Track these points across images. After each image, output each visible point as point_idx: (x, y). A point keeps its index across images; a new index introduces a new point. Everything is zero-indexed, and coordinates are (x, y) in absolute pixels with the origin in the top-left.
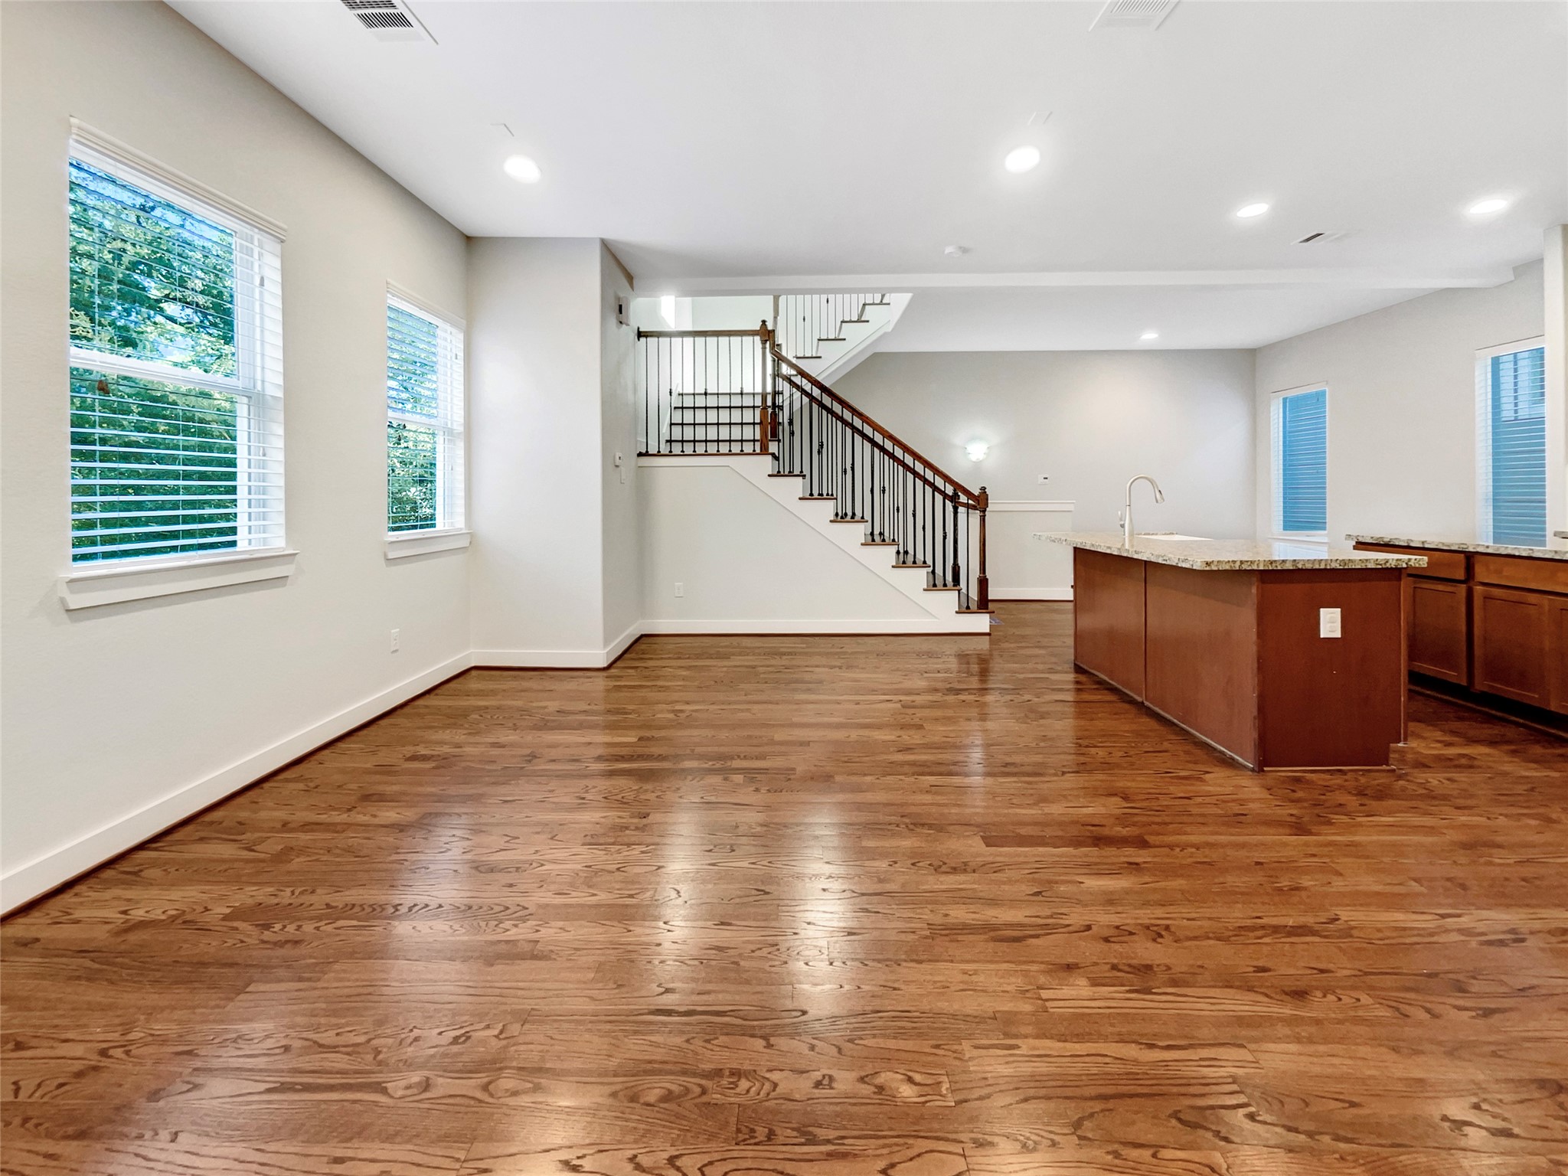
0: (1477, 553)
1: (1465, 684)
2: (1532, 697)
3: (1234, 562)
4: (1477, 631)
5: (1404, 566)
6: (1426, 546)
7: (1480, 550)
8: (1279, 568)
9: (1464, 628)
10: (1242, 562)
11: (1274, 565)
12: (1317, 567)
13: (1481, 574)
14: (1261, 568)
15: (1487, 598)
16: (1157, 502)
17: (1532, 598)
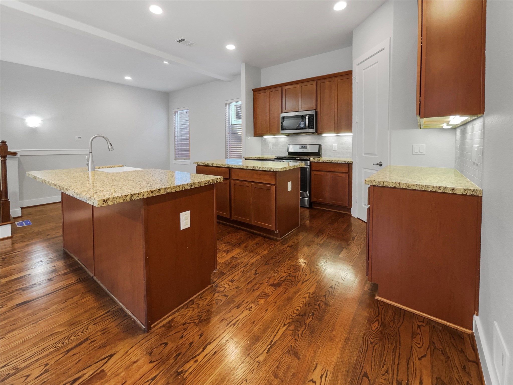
0: (232, 168)
1: (229, 218)
2: (246, 220)
3: (126, 196)
4: (232, 197)
5: (215, 182)
6: (218, 166)
7: (233, 167)
8: (157, 195)
9: (229, 197)
10: (132, 195)
11: (153, 193)
12: (178, 190)
13: (234, 176)
14: (145, 196)
15: (235, 185)
16: (109, 150)
17: (247, 184)
